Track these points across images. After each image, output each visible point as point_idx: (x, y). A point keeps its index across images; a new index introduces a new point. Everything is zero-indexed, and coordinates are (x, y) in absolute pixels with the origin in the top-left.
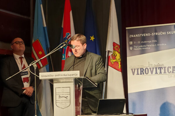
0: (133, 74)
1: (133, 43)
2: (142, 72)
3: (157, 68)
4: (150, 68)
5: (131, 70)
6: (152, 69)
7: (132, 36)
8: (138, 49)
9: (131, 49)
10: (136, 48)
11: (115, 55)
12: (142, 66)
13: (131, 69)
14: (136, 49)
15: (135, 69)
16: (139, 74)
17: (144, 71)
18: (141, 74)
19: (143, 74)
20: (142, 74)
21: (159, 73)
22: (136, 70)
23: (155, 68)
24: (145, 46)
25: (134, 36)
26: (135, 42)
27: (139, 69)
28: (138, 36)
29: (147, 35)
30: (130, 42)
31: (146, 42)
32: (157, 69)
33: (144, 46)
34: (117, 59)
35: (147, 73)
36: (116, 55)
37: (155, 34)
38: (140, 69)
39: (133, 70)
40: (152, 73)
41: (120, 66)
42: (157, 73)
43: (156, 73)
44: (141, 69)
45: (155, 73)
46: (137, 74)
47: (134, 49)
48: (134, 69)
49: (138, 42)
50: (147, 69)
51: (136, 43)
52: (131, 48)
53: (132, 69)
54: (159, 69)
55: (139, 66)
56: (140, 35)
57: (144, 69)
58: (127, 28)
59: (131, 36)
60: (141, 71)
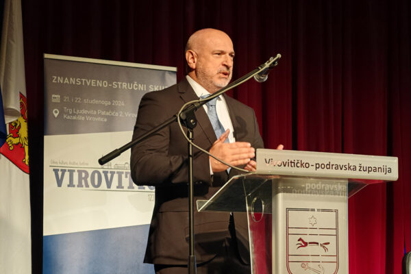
0: (59, 184)
1: (62, 98)
2: (83, 181)
3: (123, 173)
4: (104, 172)
5: (54, 173)
6: (109, 175)
7: (60, 80)
8: (74, 118)
9: (56, 115)
10: (68, 114)
11: (16, 124)
12: (83, 164)
13: (54, 170)
14: (69, 118)
15: (65, 170)
16: (74, 186)
17: (89, 180)
18: (80, 185)
19: (87, 186)
20: (82, 186)
21: (126, 188)
22: (67, 174)
23: (118, 172)
24: (95, 113)
25: (66, 81)
26: (66, 99)
27: (74, 171)
28: (76, 82)
29: (99, 83)
30: (53, 96)
31: (97, 102)
32: (123, 176)
33: (91, 112)
34: (23, 137)
35: (96, 183)
36: (18, 125)
37: (121, 85)
38: (78, 171)
39: (60, 173)
40: (109, 185)
41: (27, 157)
42: (123, 188)
43: (120, 186)
44: (80, 172)
45: (117, 187)
46: (69, 186)
47: (65, 116)
48: (62, 170)
49: (74, 100)
50: (96, 175)
51: (70, 99)
52: (56, 112)
53: (56, 171)
54: (126, 177)
55: (74, 163)
56: (82, 82)
57: (90, 173)
58: (46, 56)
59: (57, 80)
60: (80, 178)
